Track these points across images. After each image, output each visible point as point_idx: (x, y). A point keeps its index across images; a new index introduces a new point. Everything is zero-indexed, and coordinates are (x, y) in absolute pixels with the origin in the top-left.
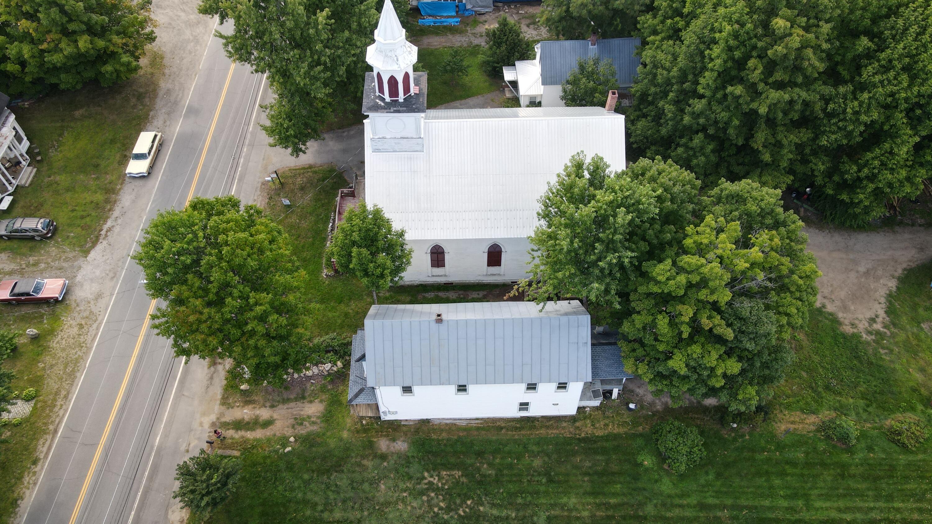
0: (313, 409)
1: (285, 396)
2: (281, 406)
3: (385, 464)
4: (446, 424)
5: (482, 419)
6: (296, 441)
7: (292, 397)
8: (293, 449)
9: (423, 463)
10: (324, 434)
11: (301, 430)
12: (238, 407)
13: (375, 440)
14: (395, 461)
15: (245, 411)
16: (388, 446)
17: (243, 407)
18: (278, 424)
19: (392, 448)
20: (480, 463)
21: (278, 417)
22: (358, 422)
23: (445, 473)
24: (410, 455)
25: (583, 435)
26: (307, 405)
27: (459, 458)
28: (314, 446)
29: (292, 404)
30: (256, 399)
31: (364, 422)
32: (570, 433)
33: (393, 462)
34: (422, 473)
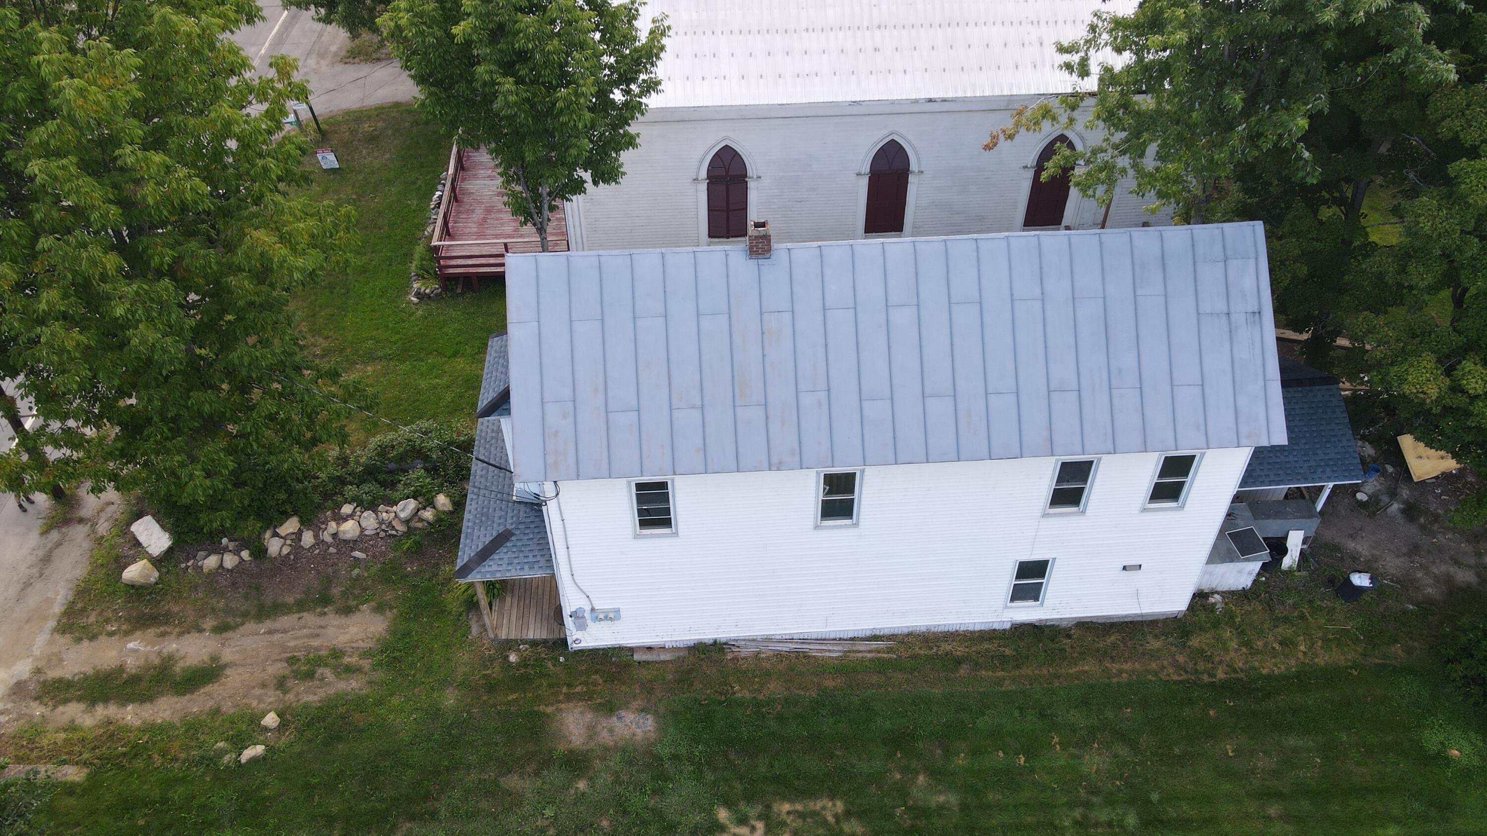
0: (353, 630)
1: (268, 599)
2: (250, 626)
3: (582, 785)
4: (779, 655)
5: (891, 637)
6: (283, 726)
7: (290, 599)
8: (270, 749)
9: (710, 777)
10: (379, 703)
11: (307, 692)
12: (111, 634)
13: (549, 710)
14: (616, 774)
15: (131, 645)
16: (591, 729)
17: (127, 633)
18: (233, 679)
19: (605, 734)
20: (904, 770)
21: (236, 658)
22: (491, 660)
23: (787, 807)
24: (665, 751)
25: (1220, 675)
26: (333, 620)
27: (831, 756)
28: (339, 739)
29: (285, 621)
30: (176, 609)
31: (513, 658)
32: (1178, 667)
33: (610, 779)
34: (710, 812)
